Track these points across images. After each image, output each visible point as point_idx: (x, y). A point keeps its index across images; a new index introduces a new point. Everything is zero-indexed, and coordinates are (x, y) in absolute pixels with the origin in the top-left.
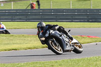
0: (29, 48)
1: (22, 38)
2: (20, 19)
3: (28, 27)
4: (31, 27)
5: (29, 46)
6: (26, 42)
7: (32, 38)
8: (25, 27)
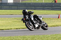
0: (53, 26)
1: (49, 20)
2: (48, 8)
3: (53, 13)
4: (55, 13)
5: (53, 25)
6: (52, 22)
7: (55, 20)
8: (51, 13)
